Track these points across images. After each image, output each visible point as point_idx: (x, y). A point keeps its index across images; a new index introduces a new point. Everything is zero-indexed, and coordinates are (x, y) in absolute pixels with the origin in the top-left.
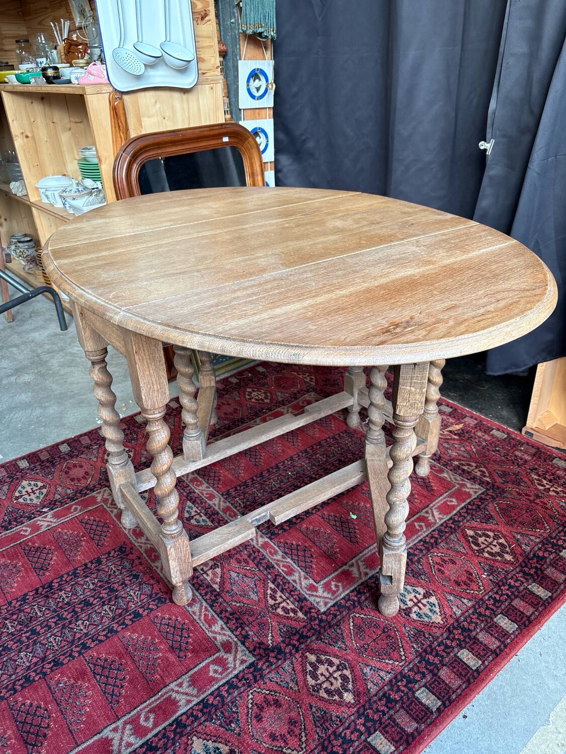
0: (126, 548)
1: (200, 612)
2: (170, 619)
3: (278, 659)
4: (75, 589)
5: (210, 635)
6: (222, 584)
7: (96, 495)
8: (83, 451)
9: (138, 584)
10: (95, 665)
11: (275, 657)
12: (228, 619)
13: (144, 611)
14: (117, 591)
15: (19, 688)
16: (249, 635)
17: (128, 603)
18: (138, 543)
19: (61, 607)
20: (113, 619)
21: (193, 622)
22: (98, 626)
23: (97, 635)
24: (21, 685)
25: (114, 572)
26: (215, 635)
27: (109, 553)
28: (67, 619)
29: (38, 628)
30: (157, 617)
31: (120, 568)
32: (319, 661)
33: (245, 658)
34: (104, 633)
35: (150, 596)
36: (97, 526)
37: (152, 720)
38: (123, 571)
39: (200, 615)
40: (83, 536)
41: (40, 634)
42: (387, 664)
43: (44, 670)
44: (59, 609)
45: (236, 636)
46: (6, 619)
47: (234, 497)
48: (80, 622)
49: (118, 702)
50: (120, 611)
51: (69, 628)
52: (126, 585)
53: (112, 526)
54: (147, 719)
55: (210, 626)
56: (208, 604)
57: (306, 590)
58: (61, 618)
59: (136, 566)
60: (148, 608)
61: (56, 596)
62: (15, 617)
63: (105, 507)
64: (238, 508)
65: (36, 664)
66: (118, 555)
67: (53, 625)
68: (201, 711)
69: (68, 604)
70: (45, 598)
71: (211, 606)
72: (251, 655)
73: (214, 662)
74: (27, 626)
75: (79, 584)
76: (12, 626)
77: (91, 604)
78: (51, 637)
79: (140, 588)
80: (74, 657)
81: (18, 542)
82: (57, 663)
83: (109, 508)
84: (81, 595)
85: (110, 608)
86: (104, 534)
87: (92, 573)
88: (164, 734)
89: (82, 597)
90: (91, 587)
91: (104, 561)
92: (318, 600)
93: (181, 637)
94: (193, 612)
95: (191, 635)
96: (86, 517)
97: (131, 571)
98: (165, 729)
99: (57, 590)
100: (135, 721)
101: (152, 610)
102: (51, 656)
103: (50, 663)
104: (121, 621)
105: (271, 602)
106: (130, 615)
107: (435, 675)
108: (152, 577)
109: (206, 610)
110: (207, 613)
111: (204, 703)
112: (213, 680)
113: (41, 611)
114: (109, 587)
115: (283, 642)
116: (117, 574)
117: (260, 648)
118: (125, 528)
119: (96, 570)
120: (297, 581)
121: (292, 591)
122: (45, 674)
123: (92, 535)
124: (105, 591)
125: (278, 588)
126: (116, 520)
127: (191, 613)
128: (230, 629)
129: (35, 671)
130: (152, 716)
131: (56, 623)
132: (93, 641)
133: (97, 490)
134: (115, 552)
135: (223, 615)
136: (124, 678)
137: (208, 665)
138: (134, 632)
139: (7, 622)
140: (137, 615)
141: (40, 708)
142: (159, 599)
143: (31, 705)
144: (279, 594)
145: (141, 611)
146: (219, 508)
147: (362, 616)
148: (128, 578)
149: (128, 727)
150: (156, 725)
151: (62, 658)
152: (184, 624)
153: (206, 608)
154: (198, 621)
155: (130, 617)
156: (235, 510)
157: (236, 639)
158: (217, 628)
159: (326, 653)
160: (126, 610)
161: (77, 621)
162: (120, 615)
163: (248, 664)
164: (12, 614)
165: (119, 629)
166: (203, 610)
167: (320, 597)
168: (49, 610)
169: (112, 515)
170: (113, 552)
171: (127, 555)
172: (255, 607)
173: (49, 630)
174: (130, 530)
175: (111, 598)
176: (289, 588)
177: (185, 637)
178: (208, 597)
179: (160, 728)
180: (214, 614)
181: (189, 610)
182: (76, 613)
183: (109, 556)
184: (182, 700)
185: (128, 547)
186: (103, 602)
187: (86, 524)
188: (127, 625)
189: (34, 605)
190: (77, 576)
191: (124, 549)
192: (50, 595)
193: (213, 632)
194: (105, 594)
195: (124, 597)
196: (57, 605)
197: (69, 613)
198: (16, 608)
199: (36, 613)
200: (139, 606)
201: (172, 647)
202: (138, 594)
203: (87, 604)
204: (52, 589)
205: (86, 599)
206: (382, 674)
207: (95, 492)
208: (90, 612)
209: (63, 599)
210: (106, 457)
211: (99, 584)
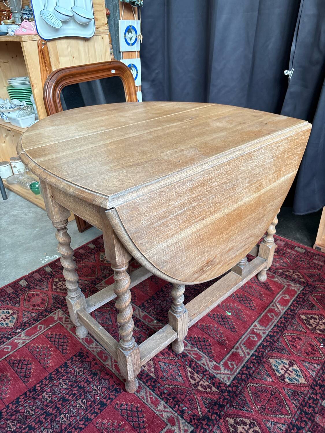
0: (83, 353)
1: (147, 396)
2: (127, 405)
3: (209, 426)
4: (53, 390)
5: (158, 413)
6: (156, 372)
7: (53, 316)
8: (37, 284)
9: (98, 380)
11: (207, 424)
12: (167, 399)
13: (107, 401)
14: (84, 387)
16: (184, 410)
17: (94, 396)
18: (91, 348)
19: (46, 406)
20: (87, 410)
21: (143, 404)
22: (76, 417)
23: (77, 424)
25: (79, 373)
26: (161, 413)
27: (72, 358)
28: (53, 414)
29: (33, 424)
30: (117, 404)
31: (82, 369)
32: (236, 423)
33: (186, 428)
34: (83, 422)
35: (109, 388)
36: (59, 338)
38: (85, 371)
39: (147, 398)
40: (51, 347)
41: (35, 429)
42: (281, 418)
44: (45, 408)
45: (176, 412)
46: (7, 420)
47: (148, 308)
48: (63, 415)
50: (90, 403)
51: (56, 421)
52: (90, 382)
53: (69, 337)
55: (156, 406)
56: (150, 389)
57: (213, 370)
58: (48, 414)
59: (93, 366)
60: (110, 398)
61: (40, 397)
62: (14, 417)
63: (61, 323)
64: (153, 315)
66: (79, 359)
67: (44, 420)
69: (50, 402)
70: (33, 400)
71: (153, 391)
72: (189, 425)
74: (24, 424)
75: (55, 386)
76: (13, 425)
77: (68, 400)
79: (100, 383)
81: (4, 358)
83: (65, 324)
84: (59, 394)
85: (82, 401)
86: (65, 344)
87: (63, 376)
89: (60, 395)
90: (65, 386)
91: (70, 365)
92: (223, 376)
93: (138, 417)
94: (141, 397)
95: (145, 415)
96: (50, 333)
97: (91, 371)
99: (40, 392)
101: (112, 399)
104: (93, 411)
105: (193, 382)
106: (98, 405)
107: (313, 421)
108: (106, 373)
109: (151, 394)
110: (151, 396)
113: (32, 410)
114: (78, 385)
115: (209, 411)
116: (81, 374)
117: (194, 419)
118: (79, 338)
119: (66, 372)
120: (205, 363)
121: (204, 372)
123: (57, 346)
124: (75, 389)
125: (194, 370)
126: (71, 332)
127: (141, 398)
128: (170, 406)
131: (46, 419)
132: (76, 429)
133: (53, 312)
134: (76, 357)
135: (163, 397)
138: (104, 418)
139: (8, 422)
140: (103, 405)
142: (116, 390)
144: (196, 375)
145: (105, 401)
146: (140, 317)
147: (255, 385)
148: (90, 377)
152: (138, 407)
153: (149, 392)
154: (147, 403)
155: (98, 407)
156: (151, 317)
157: (176, 414)
158: (161, 407)
159: (239, 416)
160: (94, 401)
161: (60, 415)
162: (91, 406)
164: (11, 415)
165: (93, 417)
166: (148, 394)
167: (223, 374)
168: (38, 408)
169: (68, 329)
170: (74, 358)
171: (85, 358)
172: (183, 387)
173: (41, 424)
174: (83, 339)
175: (81, 394)
176: (201, 369)
177: (141, 418)
178: (149, 384)
180: (156, 397)
181: (138, 395)
182: (58, 408)
183: (72, 361)
185: (84, 352)
186: (76, 398)
187: (51, 338)
188: (97, 414)
189: (26, 406)
190: (53, 380)
191: (82, 354)
192: (36, 397)
193: (159, 411)
194: (76, 391)
195: (90, 392)
196: (43, 404)
197: (53, 409)
198: (13, 410)
199: (29, 412)
200: (102, 397)
201: (134, 427)
202: (99, 388)
203: (65, 400)
204: (36, 392)
205: (63, 397)
206: (280, 426)
207: (52, 314)
208: (68, 406)
209: (47, 399)
210: (54, 287)
211: (70, 384)
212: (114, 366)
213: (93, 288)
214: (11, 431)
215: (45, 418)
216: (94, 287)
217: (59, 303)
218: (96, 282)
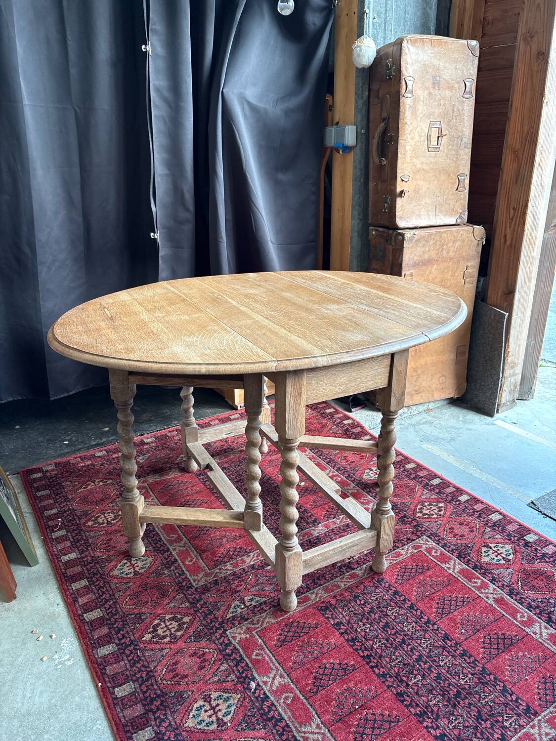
1: (390, 560)
2: (398, 575)
4: (371, 637)
5: (409, 555)
8: (143, 666)
9: (365, 595)
10: (443, 613)
11: (421, 528)
14: (372, 608)
15: (472, 659)
17: (385, 599)
19: (392, 644)
20: (400, 607)
21: (398, 564)
22: (408, 616)
23: (417, 616)
24: (469, 658)
27: (327, 618)
28: (403, 638)
29: (414, 657)
30: (396, 582)
31: (345, 608)
32: (420, 512)
33: (424, 540)
34: (414, 612)
35: (376, 587)
36: (289, 631)
37: (476, 580)
38: (350, 606)
39: (392, 560)
40: (303, 641)
42: (418, 490)
43: (453, 645)
44: (394, 646)
45: (408, 543)
46: (408, 685)
48: (405, 629)
49: (467, 598)
50: (392, 604)
51: (412, 635)
52: (366, 603)
54: (475, 582)
55: (402, 555)
58: (404, 642)
60: (389, 587)
61: (378, 651)
62: (404, 679)
63: (260, 629)
65: (448, 652)
66: (330, 611)
67: (410, 647)
68: (464, 558)
69: (387, 640)
70: (382, 659)
72: (422, 537)
73: (430, 553)
74: (414, 666)
75: (365, 635)
76: (415, 679)
77: (387, 623)
78: (422, 647)
79: (368, 594)
80: (438, 628)
82: (446, 638)
83: (261, 626)
84: (377, 632)
85: (389, 611)
86: (301, 625)
87: (352, 627)
88: (484, 574)
89: (379, 631)
90: (368, 626)
91: (337, 620)
93: (412, 569)
94: (390, 563)
95: (410, 564)
97: (350, 600)
98: (480, 574)
99: (372, 651)
100: (479, 588)
101: (390, 585)
102: (440, 643)
103: (446, 643)
104: (403, 602)
106: (396, 598)
107: (422, 477)
108: (357, 587)
110: (390, 556)
111: (459, 557)
112: (442, 554)
113: (397, 659)
116: (353, 610)
117: (416, 534)
118: (296, 609)
119: (348, 624)
122: (456, 644)
123: (302, 634)
126: (281, 618)
128: (402, 546)
129: (455, 651)
130: (473, 580)
131: (409, 644)
132: (422, 617)
133: (229, 640)
134: (326, 613)
136: (450, 596)
137: (433, 556)
138: (411, 594)
139: (410, 684)
140: (396, 593)
141: (484, 641)
142: (379, 582)
143: (484, 648)
145: (391, 592)
149: (483, 591)
150: (478, 578)
151: (440, 635)
152: (401, 568)
153: (385, 557)
154: (398, 561)
155: (398, 597)
157: (411, 543)
158: (403, 552)
159: (415, 509)
160: (391, 600)
161: (404, 631)
162: (396, 603)
163: (429, 539)
164: (402, 681)
165: (409, 603)
168: (394, 653)
169: (273, 621)
171: (331, 605)
173: (415, 649)
174: (297, 606)
177: (412, 567)
179: (480, 576)
184: (458, 567)
185: (321, 605)
186: (384, 615)
187: (284, 641)
188: (405, 599)
189: (391, 665)
190: (356, 638)
191: (323, 608)
192: (378, 655)
193: (407, 553)
194: (375, 615)
195: (379, 602)
196: (390, 647)
197: (397, 637)
198: (394, 680)
199: (399, 662)
200: (386, 593)
201: (422, 573)
202: (375, 595)
203: (387, 625)
204: (371, 655)
205: (382, 628)
206: (424, 493)
207: (233, 642)
208: (394, 623)
209: (382, 644)
210: (168, 639)
211: (364, 621)
212: (349, 580)
213: (199, 590)
214: (422, 680)
215: (408, 646)
216: (197, 588)
217: (210, 633)
218: (186, 585)
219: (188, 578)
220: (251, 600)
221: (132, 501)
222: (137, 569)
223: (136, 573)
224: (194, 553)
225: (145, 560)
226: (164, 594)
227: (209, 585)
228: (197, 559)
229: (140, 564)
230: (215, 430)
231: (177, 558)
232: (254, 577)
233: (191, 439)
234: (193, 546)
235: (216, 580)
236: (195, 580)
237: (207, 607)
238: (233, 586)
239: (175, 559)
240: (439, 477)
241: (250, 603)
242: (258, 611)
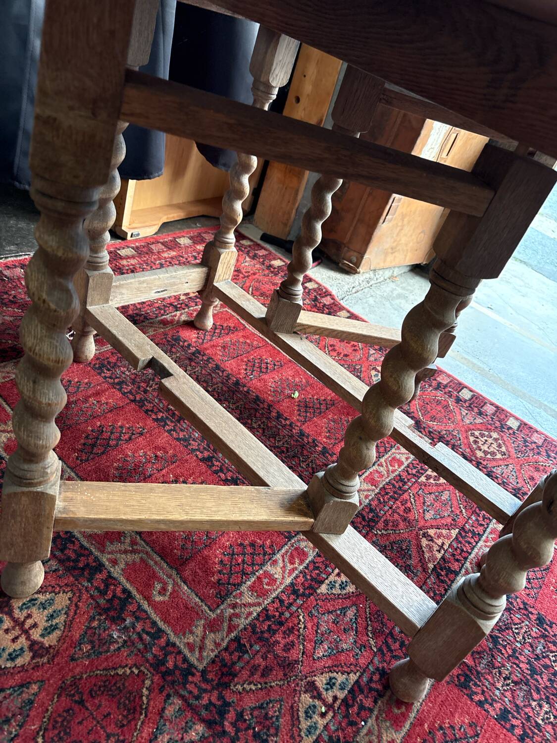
13: (531, 613)
14: (529, 662)
17: (535, 637)
25: (507, 678)
27: (480, 704)
31: (494, 671)
38: (497, 664)
53: (426, 726)
56: (480, 540)
66: (476, 685)
71: (480, 536)
79: (507, 629)
87: (528, 718)
91: (498, 706)
109: (488, 540)
110: (491, 539)
116: (507, 673)
119: (518, 713)
124: (540, 680)
125: (424, 473)
126: (407, 725)
140: (541, 619)
145: (533, 617)
147: (421, 414)
170: (476, 698)
178: (472, 541)
200: (530, 623)
202: (516, 629)
206: (463, 413)
211: (536, 696)
213: (210, 676)
216: (204, 672)
218: (176, 666)
219: (174, 645)
220: (331, 684)
221: (40, 483)
222: (36, 635)
223: (36, 648)
224: (161, 568)
225: (51, 602)
226: (133, 709)
227: (226, 655)
228: (175, 584)
229: (39, 617)
230: (141, 283)
231: (128, 586)
232: (307, 618)
233: (97, 298)
234: (153, 549)
235: (237, 639)
236: (191, 647)
237: (249, 727)
238: (278, 650)
239: (125, 591)
240: (466, 387)
241: (330, 693)
242: (358, 714)
